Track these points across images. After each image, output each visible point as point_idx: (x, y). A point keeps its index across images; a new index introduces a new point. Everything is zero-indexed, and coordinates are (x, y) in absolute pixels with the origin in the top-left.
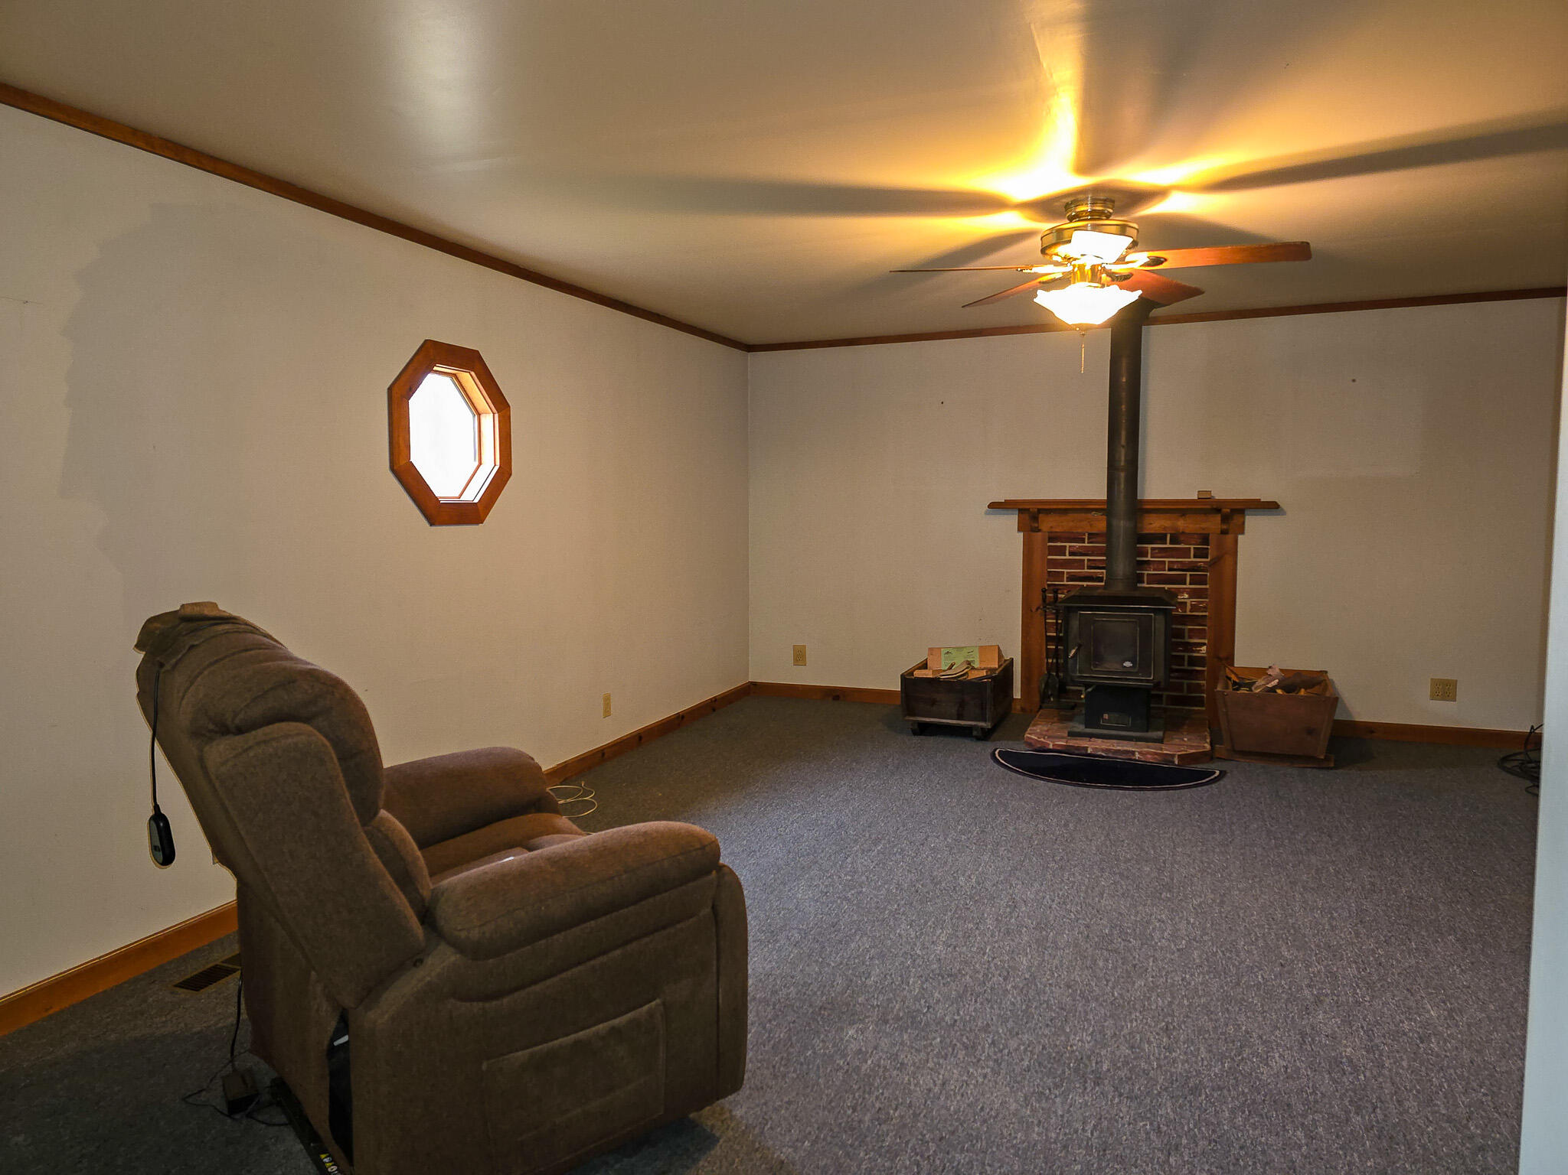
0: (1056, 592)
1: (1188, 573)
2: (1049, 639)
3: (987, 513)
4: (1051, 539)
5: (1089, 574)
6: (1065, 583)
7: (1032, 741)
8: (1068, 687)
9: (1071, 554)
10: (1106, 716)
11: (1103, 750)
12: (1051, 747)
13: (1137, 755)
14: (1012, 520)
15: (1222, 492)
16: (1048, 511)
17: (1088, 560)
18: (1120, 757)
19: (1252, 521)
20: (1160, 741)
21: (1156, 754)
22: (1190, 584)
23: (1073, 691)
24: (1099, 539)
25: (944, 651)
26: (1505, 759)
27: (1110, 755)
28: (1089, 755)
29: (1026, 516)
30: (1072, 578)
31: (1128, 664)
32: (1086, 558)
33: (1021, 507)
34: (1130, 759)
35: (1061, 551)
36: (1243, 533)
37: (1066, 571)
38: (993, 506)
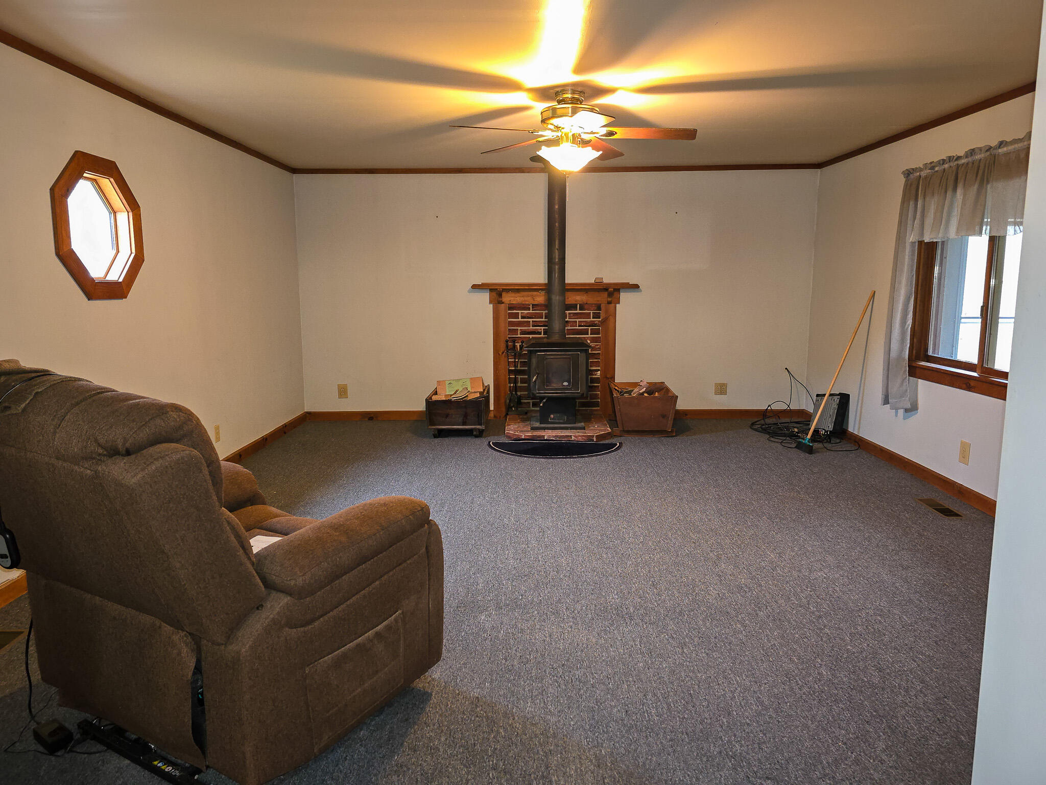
0: (514, 342)
1: (590, 328)
2: (510, 372)
3: (469, 292)
4: (510, 308)
5: (534, 330)
6: (519, 336)
7: (511, 435)
8: (522, 401)
9: (523, 317)
10: (552, 416)
11: (553, 437)
12: (523, 437)
13: (573, 438)
14: (485, 296)
15: (609, 278)
16: (507, 291)
17: (532, 321)
18: (563, 440)
19: (624, 296)
20: (584, 428)
21: (584, 436)
22: (591, 335)
23: (525, 403)
24: (539, 308)
25: (447, 383)
26: (753, 424)
27: (558, 439)
28: (546, 440)
29: (494, 294)
30: (523, 333)
31: (566, 384)
32: (531, 320)
33: (491, 287)
34: (570, 441)
35: (516, 316)
36: (619, 303)
37: (519, 328)
38: (475, 287)
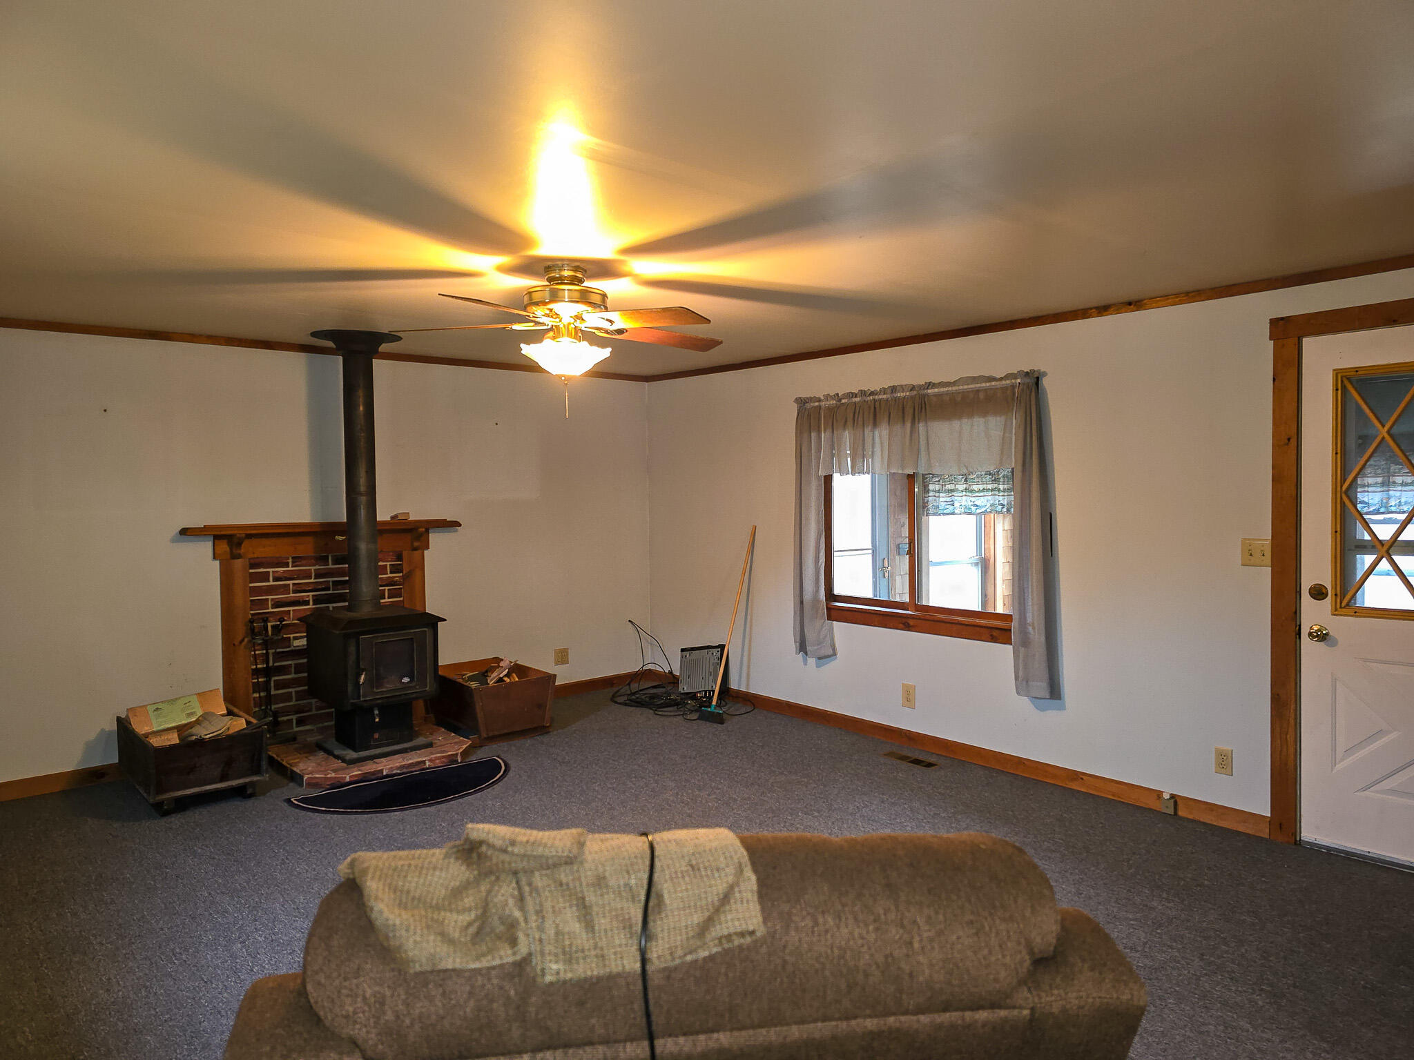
0: (266, 621)
1: (387, 588)
2: (256, 672)
3: (173, 541)
4: (253, 566)
5: (297, 599)
6: (271, 610)
7: (318, 780)
9: (276, 579)
10: (376, 736)
11: (397, 768)
12: (348, 779)
13: (428, 764)
14: (205, 548)
15: (417, 513)
16: (249, 536)
17: (294, 584)
18: (413, 769)
19: (435, 538)
20: (430, 745)
21: (443, 757)
22: (389, 598)
24: (304, 562)
25: (151, 709)
26: (614, 697)
27: (405, 770)
28: (387, 776)
29: (222, 543)
30: (277, 604)
31: (406, 680)
32: (291, 582)
33: (216, 533)
34: (424, 769)
35: (265, 577)
36: (428, 548)
37: (270, 597)
38: (184, 532)
